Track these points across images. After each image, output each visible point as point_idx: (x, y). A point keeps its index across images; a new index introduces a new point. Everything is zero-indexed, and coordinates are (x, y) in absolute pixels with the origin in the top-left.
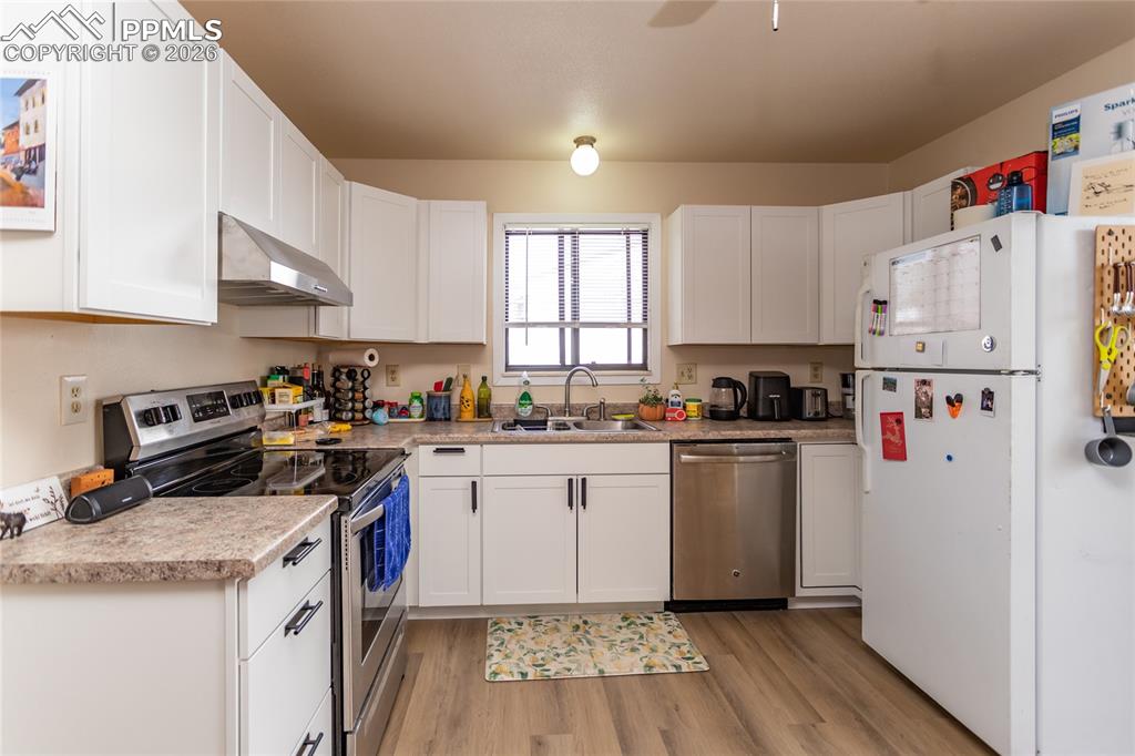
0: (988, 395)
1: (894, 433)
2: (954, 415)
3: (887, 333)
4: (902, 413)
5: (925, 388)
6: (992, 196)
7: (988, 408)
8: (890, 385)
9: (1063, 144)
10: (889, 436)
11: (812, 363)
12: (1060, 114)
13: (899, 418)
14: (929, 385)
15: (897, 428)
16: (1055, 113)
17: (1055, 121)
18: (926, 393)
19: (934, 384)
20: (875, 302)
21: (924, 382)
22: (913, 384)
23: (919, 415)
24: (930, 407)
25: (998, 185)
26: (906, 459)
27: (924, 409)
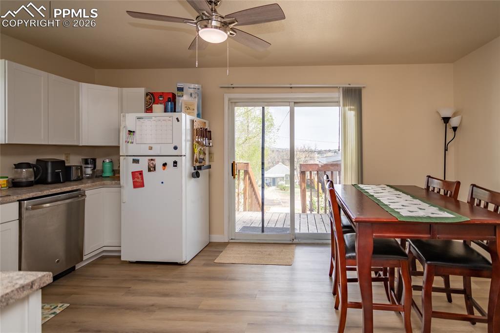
0: (175, 163)
1: (138, 178)
2: (164, 169)
3: (135, 143)
4: (142, 171)
5: (152, 162)
6: (160, 102)
7: (176, 166)
8: (136, 161)
9: (180, 93)
10: (136, 179)
11: (65, 154)
12: (180, 85)
13: (141, 173)
14: (154, 160)
15: (140, 176)
16: (178, 84)
17: (178, 86)
18: (153, 163)
19: (156, 160)
20: (129, 131)
21: (152, 160)
22: (147, 161)
23: (149, 170)
24: (155, 168)
25: (162, 99)
26: (144, 186)
27: (152, 168)
